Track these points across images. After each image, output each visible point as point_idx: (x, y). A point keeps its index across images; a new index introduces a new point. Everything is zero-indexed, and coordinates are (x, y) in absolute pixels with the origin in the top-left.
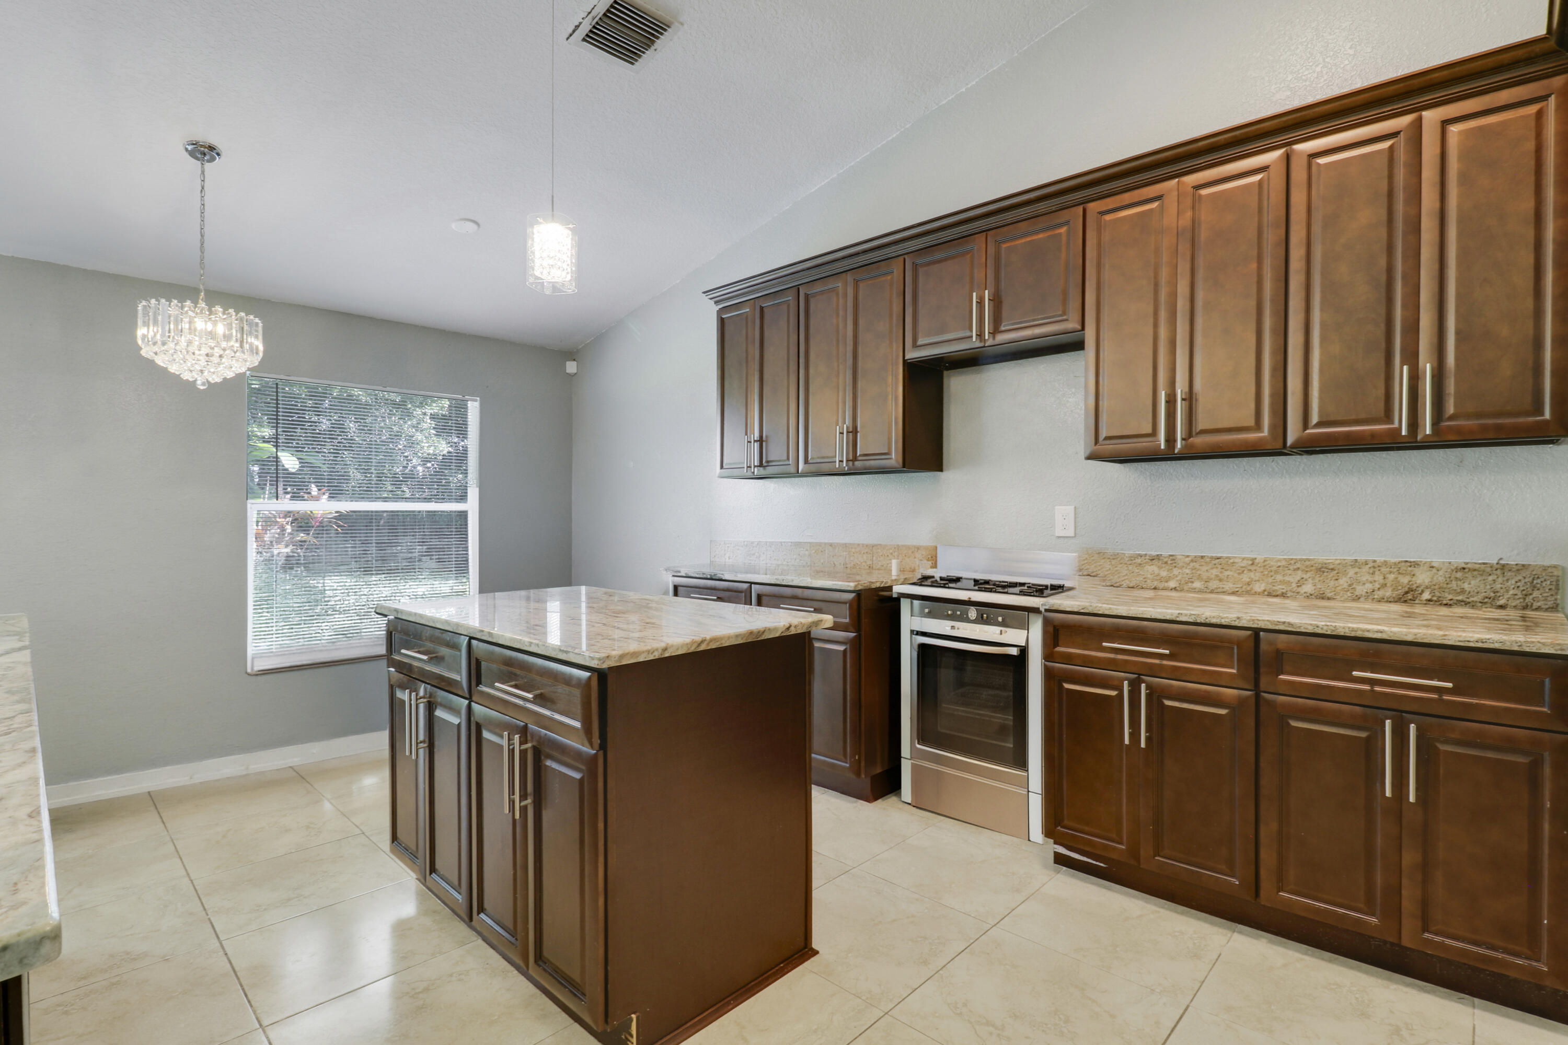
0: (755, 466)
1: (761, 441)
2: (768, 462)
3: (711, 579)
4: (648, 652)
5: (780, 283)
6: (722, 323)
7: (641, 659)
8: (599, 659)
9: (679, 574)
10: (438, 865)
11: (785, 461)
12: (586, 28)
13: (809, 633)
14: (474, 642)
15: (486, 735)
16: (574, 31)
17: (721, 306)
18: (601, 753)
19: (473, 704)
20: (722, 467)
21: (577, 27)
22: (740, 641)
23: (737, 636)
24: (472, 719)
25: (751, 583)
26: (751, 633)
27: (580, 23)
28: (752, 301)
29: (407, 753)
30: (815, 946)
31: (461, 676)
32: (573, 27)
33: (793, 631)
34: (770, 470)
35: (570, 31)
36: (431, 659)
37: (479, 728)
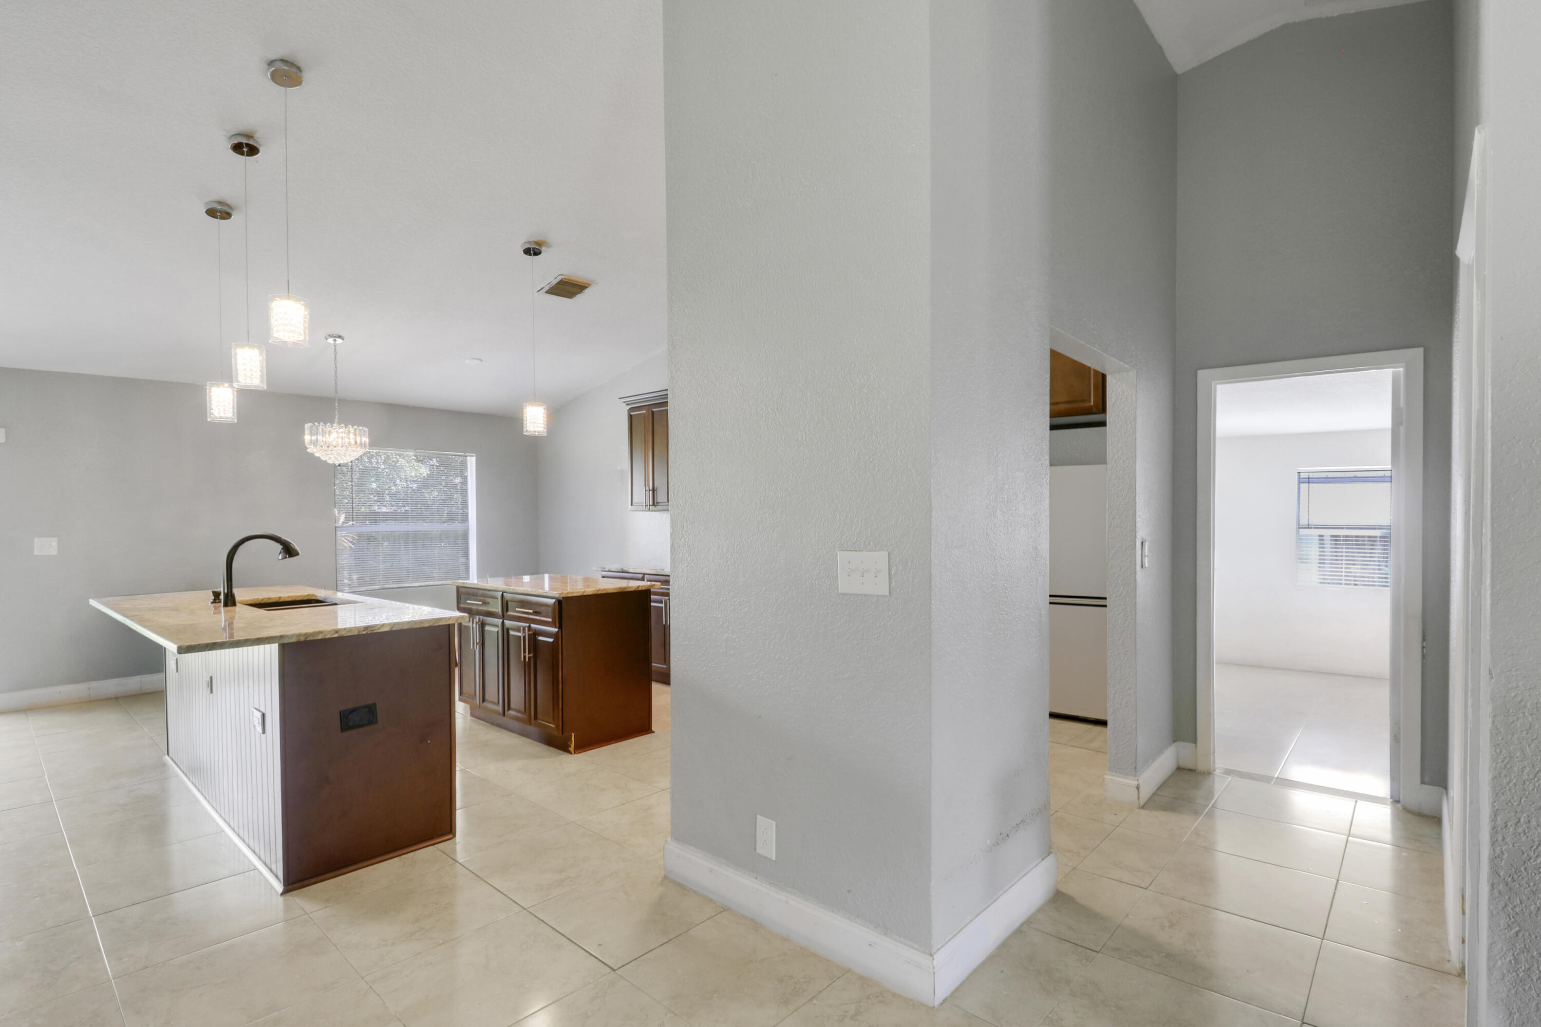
0: (650, 505)
1: (653, 490)
2: (657, 503)
3: (623, 572)
4: (577, 592)
5: (662, 398)
6: (631, 417)
7: (575, 595)
8: (559, 594)
9: (605, 570)
10: (487, 697)
11: (666, 503)
12: (547, 288)
13: (650, 590)
14: (504, 594)
15: (511, 633)
16: (541, 290)
17: (630, 407)
18: (560, 630)
19: (505, 621)
20: (632, 505)
21: (542, 288)
22: (615, 591)
23: (614, 589)
24: (504, 627)
25: (644, 574)
26: (621, 588)
27: (544, 287)
28: (647, 407)
29: (472, 647)
30: (653, 729)
31: (498, 610)
32: (540, 288)
33: (640, 589)
34: (658, 507)
35: (539, 289)
36: (483, 604)
37: (508, 630)
